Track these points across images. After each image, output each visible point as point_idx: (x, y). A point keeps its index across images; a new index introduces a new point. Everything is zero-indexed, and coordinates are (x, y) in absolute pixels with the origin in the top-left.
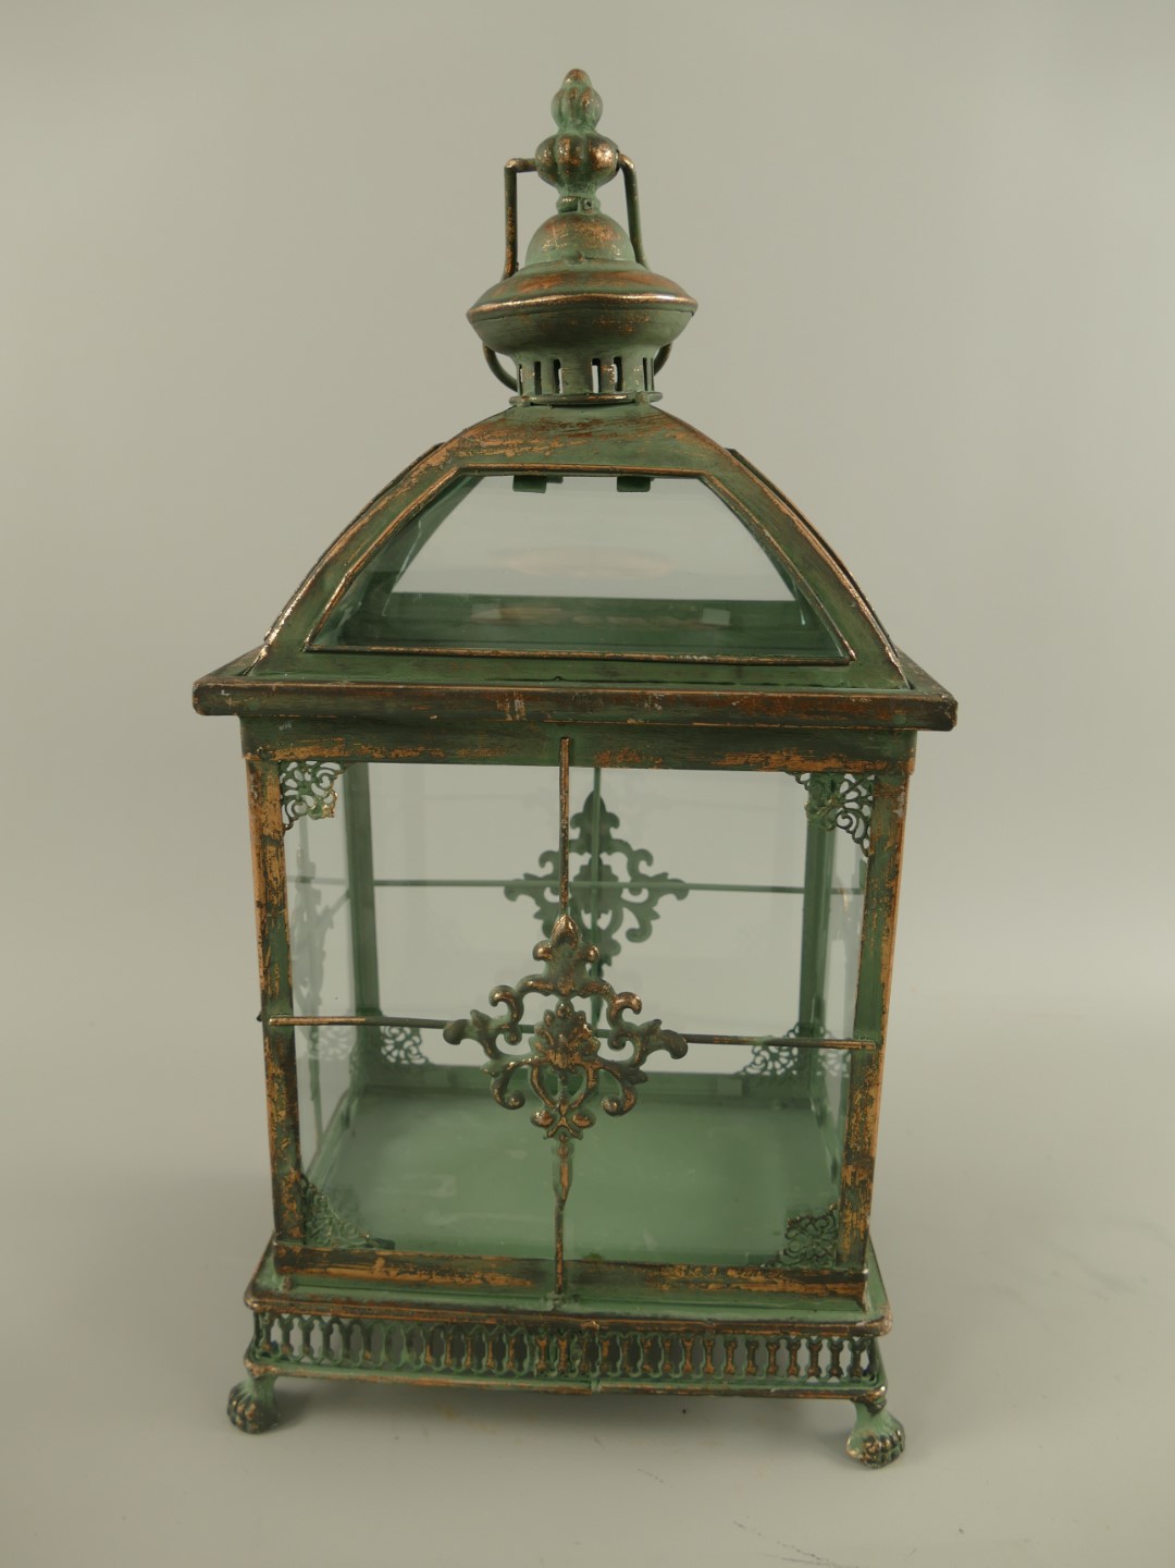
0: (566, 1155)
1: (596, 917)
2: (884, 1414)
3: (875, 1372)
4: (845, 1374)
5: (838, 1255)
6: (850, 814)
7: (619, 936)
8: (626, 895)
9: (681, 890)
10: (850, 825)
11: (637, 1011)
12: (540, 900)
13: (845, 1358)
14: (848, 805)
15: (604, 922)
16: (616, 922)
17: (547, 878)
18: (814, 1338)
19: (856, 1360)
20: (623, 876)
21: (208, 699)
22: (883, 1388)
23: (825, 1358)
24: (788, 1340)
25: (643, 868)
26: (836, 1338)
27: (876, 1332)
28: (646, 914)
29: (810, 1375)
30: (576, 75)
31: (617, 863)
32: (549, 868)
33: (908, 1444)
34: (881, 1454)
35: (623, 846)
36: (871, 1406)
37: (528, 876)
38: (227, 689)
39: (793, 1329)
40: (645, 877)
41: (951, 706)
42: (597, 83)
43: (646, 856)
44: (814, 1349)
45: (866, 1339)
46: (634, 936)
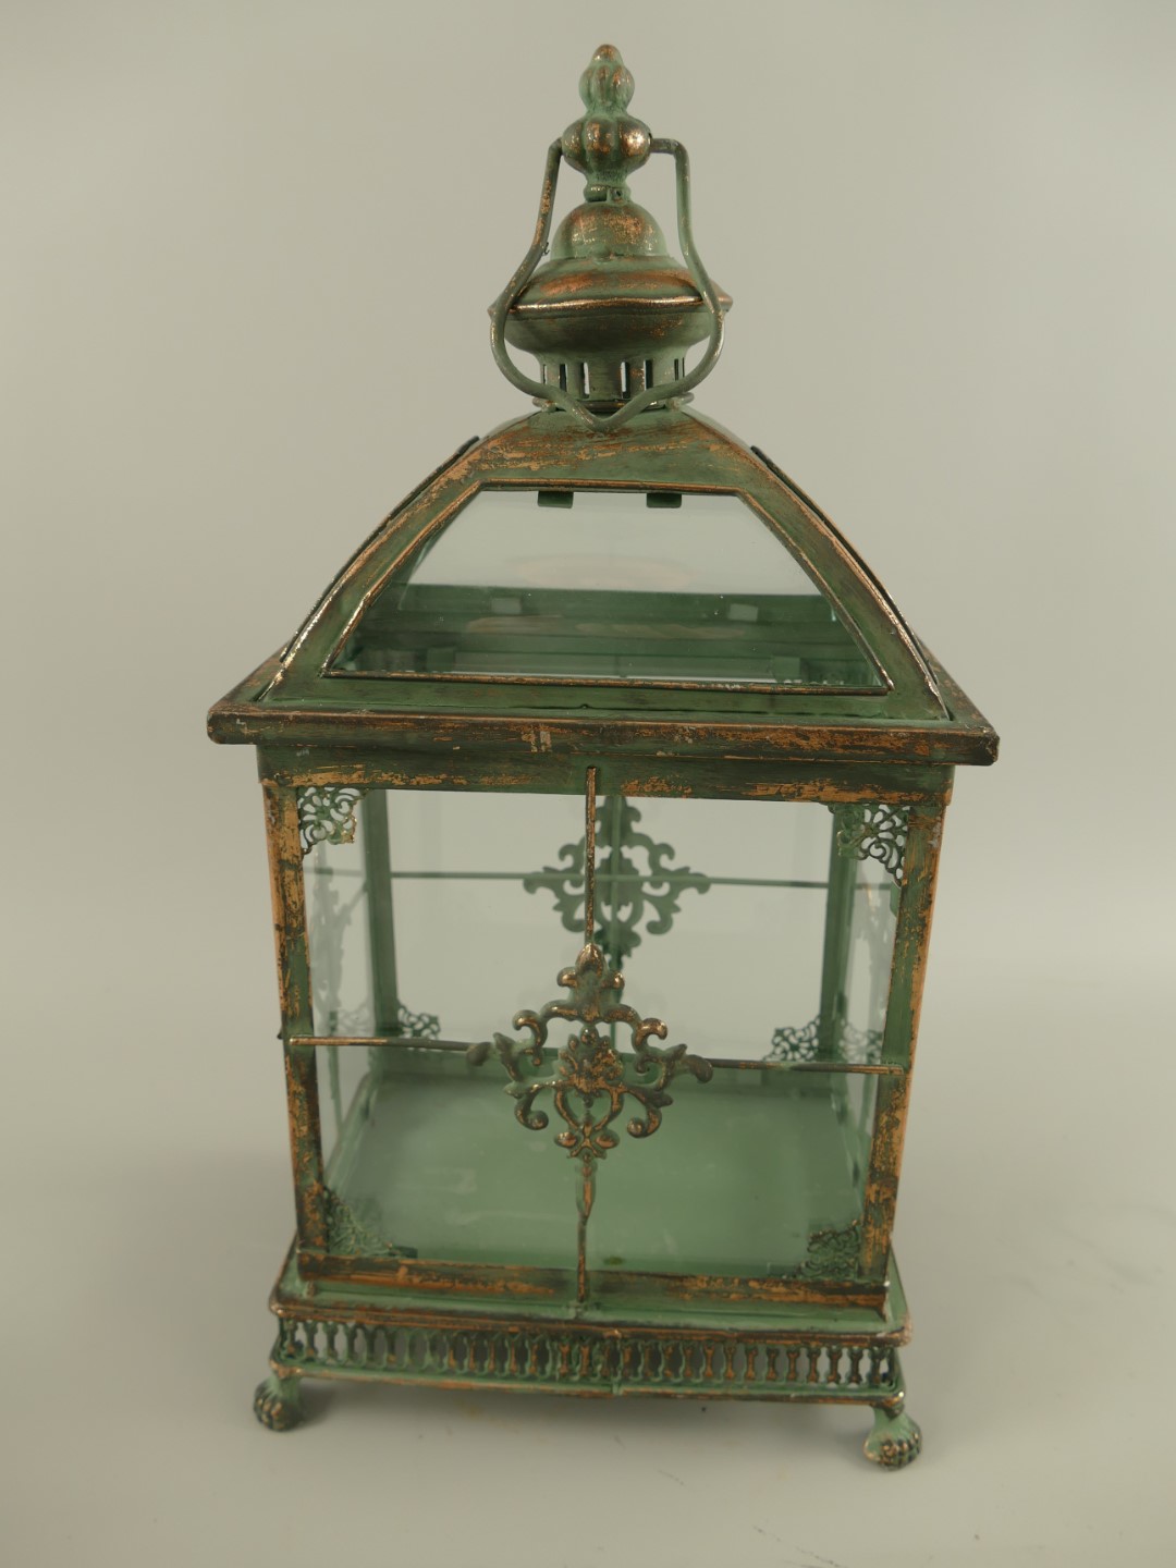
0: (589, 1174)
1: (617, 909)
2: (902, 1419)
3: (893, 1378)
4: (865, 1379)
5: (860, 1267)
6: (884, 845)
7: (640, 928)
8: (647, 888)
9: (703, 884)
10: (883, 855)
11: (663, 1036)
12: (559, 892)
13: (865, 1366)
14: (881, 835)
15: (625, 913)
16: (636, 915)
17: (567, 871)
18: (834, 1347)
19: (875, 1367)
20: (644, 870)
21: (223, 727)
22: (901, 1394)
23: (844, 1365)
24: (809, 1348)
25: (664, 861)
26: (856, 1348)
27: (897, 1343)
28: (667, 907)
29: (829, 1381)
30: (606, 51)
31: (638, 857)
32: (569, 861)
33: (926, 1446)
34: (897, 1457)
35: (644, 840)
36: (889, 1411)
37: (548, 870)
38: (243, 718)
39: (813, 1339)
40: (666, 871)
41: (993, 741)
42: (627, 59)
43: (668, 850)
44: (834, 1358)
45: (885, 1348)
46: (654, 928)
